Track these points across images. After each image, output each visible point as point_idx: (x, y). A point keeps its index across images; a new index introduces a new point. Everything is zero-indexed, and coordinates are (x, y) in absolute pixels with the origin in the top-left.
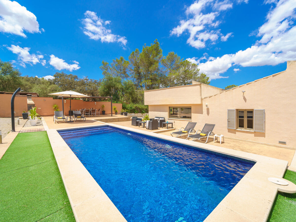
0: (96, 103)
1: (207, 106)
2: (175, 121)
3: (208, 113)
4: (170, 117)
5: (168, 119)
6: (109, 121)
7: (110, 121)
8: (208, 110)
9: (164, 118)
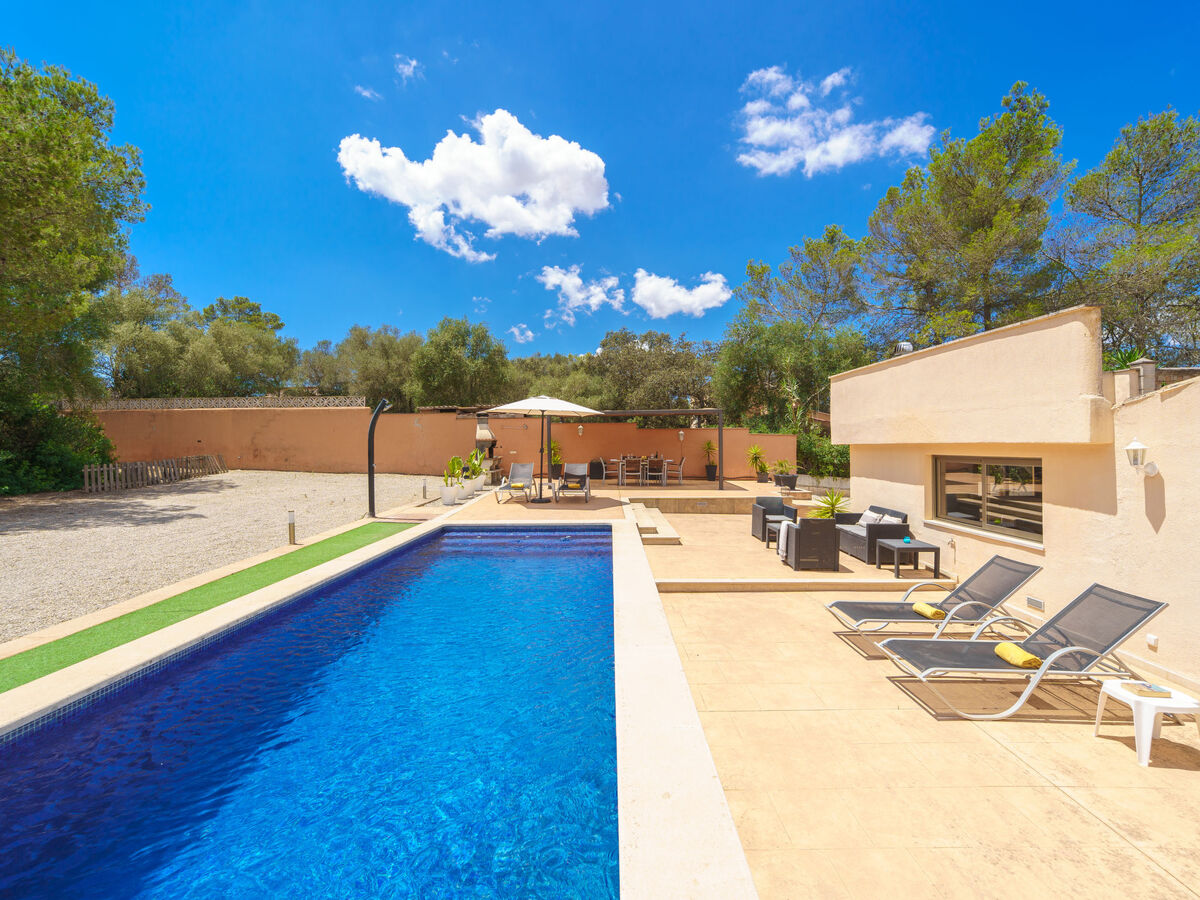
0: (681, 432)
1: (1135, 458)
2: (957, 539)
3: (1156, 512)
4: (937, 516)
5: (926, 525)
6: (689, 509)
7: (693, 508)
8: (1154, 487)
9: (905, 518)
